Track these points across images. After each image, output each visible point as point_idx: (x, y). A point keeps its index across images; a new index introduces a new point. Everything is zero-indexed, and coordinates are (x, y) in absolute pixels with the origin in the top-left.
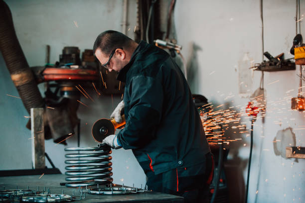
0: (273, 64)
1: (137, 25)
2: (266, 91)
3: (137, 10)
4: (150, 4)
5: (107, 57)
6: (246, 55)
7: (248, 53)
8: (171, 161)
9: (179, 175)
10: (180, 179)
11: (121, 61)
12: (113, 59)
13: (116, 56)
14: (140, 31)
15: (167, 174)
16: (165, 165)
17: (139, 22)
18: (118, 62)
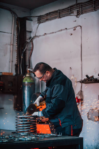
0: (90, 80)
1: (16, 62)
2: (83, 92)
3: (16, 55)
4: (22, 53)
5: (42, 74)
6: (72, 76)
7: (73, 75)
8: (70, 122)
9: (73, 128)
10: (73, 130)
11: (48, 77)
12: (45, 76)
13: (46, 74)
14: (17, 64)
15: (67, 128)
16: (67, 123)
17: (17, 60)
18: (47, 76)
